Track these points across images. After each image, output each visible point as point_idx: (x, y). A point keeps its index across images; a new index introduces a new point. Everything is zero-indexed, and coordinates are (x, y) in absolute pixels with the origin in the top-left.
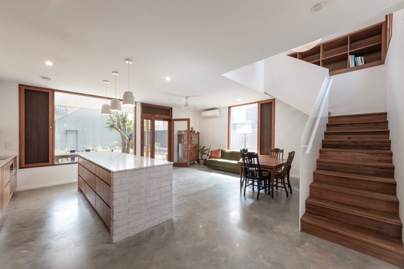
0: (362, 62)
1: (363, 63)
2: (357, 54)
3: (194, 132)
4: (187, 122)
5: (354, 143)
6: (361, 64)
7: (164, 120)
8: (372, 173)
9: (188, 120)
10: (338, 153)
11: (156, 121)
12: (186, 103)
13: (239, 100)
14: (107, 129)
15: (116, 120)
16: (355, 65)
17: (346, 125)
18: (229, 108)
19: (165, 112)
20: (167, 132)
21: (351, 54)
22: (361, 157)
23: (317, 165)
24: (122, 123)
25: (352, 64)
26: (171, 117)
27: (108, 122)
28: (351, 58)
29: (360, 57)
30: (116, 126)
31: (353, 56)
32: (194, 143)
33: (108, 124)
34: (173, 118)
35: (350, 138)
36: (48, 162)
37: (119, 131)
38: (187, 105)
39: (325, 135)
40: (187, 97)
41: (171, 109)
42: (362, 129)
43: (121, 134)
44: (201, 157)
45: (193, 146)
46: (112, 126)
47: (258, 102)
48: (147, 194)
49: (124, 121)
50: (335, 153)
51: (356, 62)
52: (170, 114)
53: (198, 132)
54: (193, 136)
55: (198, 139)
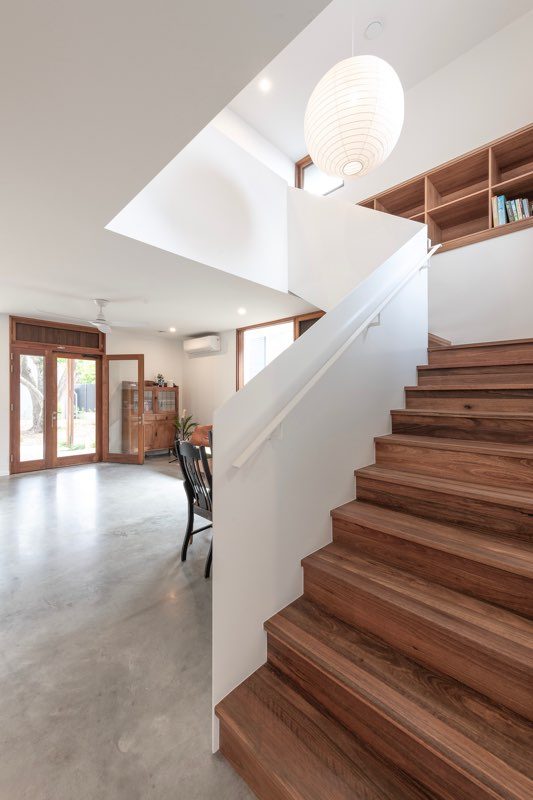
0: (523, 213)
1: (527, 215)
2: (510, 194)
3: (166, 385)
4: (135, 363)
5: (472, 423)
6: (520, 218)
7: (86, 356)
8: (507, 527)
9: (140, 358)
10: (421, 451)
13: (242, 311)
16: (508, 221)
17: (467, 371)
18: (239, 332)
19: (86, 341)
21: (497, 193)
22: (484, 470)
23: (358, 487)
25: (499, 218)
26: (103, 350)
28: (497, 205)
29: (518, 201)
31: (503, 197)
32: (164, 409)
34: (107, 353)
35: (468, 407)
39: (407, 396)
40: (102, 302)
42: (509, 382)
45: (160, 417)
47: (294, 319)
50: (415, 451)
51: (510, 214)
52: (101, 346)
53: (175, 386)
54: (160, 394)
55: (174, 401)
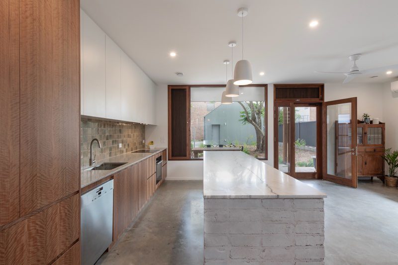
3: (371, 122)
7: (311, 105)
9: (353, 101)
11: (296, 108)
12: (355, 66)
14: (242, 122)
15: (250, 112)
19: (311, 93)
20: (316, 124)
24: (257, 114)
26: (323, 99)
27: (242, 115)
30: (250, 118)
32: (371, 142)
33: (242, 116)
34: (326, 100)
36: (186, 156)
37: (253, 124)
38: (355, 71)
40: (356, 56)
41: (322, 86)
43: (256, 128)
44: (392, 171)
45: (369, 149)
46: (247, 119)
48: (264, 251)
49: (259, 112)
52: (321, 96)
53: (380, 123)
54: (368, 130)
55: (380, 136)
